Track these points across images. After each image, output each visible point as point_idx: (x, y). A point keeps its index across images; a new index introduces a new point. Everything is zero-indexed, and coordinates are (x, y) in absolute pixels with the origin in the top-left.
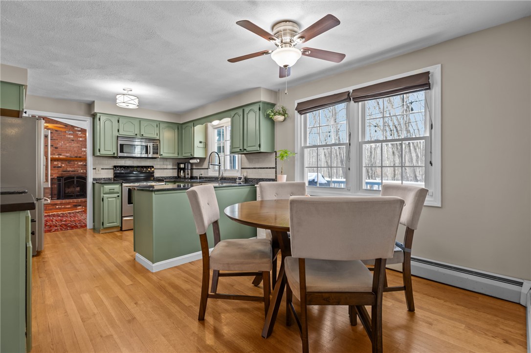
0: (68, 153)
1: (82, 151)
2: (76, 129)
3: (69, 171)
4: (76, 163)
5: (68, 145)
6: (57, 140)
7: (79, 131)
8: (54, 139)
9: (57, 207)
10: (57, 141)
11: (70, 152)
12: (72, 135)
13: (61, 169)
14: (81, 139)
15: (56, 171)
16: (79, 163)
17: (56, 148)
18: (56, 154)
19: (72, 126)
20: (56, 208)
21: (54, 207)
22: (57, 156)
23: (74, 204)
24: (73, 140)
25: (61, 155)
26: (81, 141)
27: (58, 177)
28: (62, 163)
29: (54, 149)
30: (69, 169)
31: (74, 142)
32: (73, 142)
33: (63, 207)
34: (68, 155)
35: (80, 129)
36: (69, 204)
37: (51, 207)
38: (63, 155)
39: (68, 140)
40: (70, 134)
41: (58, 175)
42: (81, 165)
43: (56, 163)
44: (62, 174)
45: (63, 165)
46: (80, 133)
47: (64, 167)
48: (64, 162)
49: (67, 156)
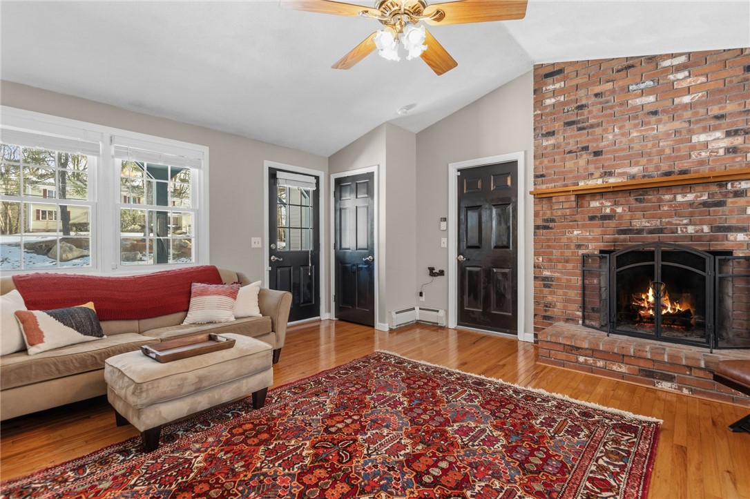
0: (637, 164)
1: (693, 148)
2: (667, 63)
3: (640, 231)
4: (667, 197)
5: (635, 134)
6: (599, 125)
7: (679, 68)
8: (592, 126)
9: (581, 359)
10: (598, 130)
11: (644, 160)
12: (649, 94)
13: (612, 224)
14: (686, 99)
15: (598, 231)
16: (679, 198)
17: (597, 154)
18: (597, 174)
19: (651, 59)
20: (577, 361)
21: (573, 357)
22: (600, 182)
23: (642, 364)
24: (655, 113)
25: (610, 174)
26: (691, 105)
27: (601, 252)
28: (616, 204)
29: (591, 157)
30: (637, 224)
31: (660, 116)
32: (654, 118)
33: (600, 364)
34: (634, 170)
35: (683, 59)
36: (622, 357)
37: (563, 356)
38: (621, 175)
39: (636, 117)
40: (643, 93)
41: (602, 245)
42: (691, 204)
43: (595, 204)
44: (615, 241)
45: (619, 210)
46: (680, 75)
47: (621, 217)
48: (622, 200)
49: (633, 177)
